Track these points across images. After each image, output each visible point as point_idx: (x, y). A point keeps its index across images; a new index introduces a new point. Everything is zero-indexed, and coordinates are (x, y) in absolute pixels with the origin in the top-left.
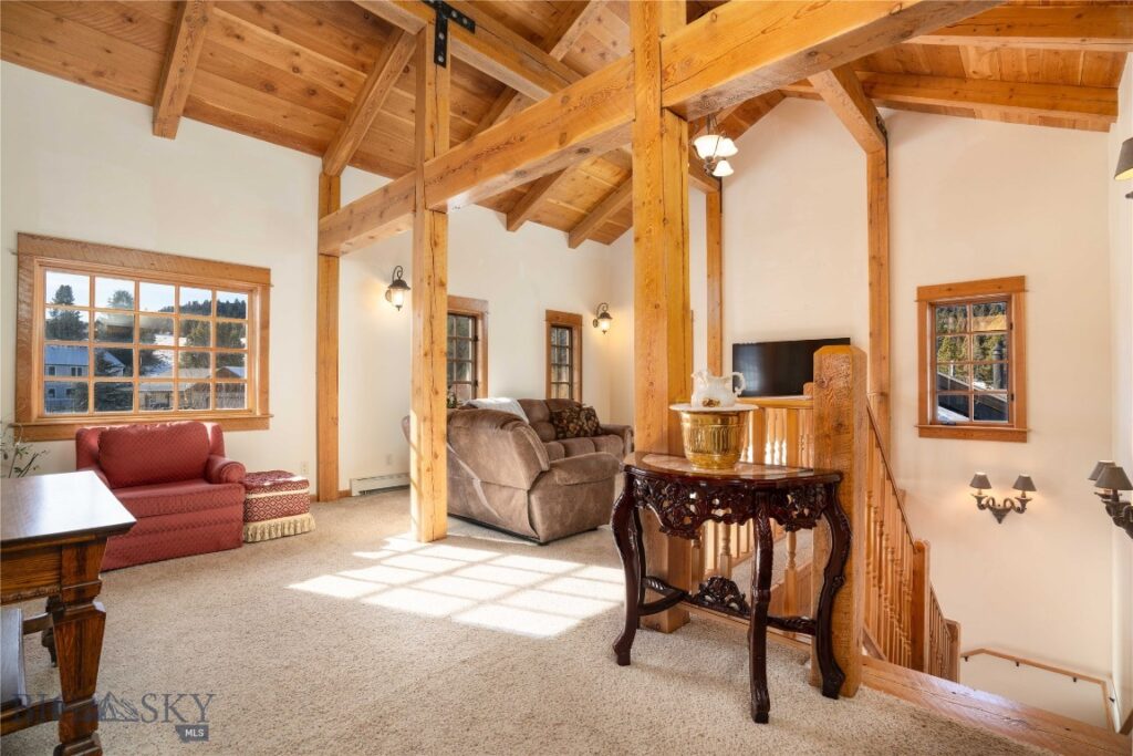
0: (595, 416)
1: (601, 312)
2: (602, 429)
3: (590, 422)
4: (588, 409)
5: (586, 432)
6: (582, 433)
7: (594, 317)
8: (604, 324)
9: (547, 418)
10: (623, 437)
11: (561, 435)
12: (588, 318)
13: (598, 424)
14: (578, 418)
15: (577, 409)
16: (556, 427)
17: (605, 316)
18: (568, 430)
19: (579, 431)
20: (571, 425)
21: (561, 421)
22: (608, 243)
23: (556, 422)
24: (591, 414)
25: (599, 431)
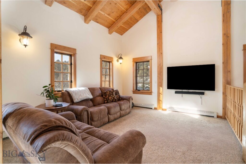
0: (118, 93)
1: (119, 57)
2: (121, 98)
3: (117, 95)
4: (116, 91)
5: (116, 100)
6: (114, 100)
7: (117, 59)
8: (120, 61)
9: (101, 95)
10: (129, 101)
11: (106, 102)
12: (115, 59)
13: (120, 96)
14: (113, 95)
15: (112, 91)
16: (104, 98)
17: (121, 58)
18: (109, 99)
19: (113, 99)
20: (110, 97)
21: (106, 96)
22: (122, 35)
23: (104, 96)
24: (117, 92)
25: (120, 99)
